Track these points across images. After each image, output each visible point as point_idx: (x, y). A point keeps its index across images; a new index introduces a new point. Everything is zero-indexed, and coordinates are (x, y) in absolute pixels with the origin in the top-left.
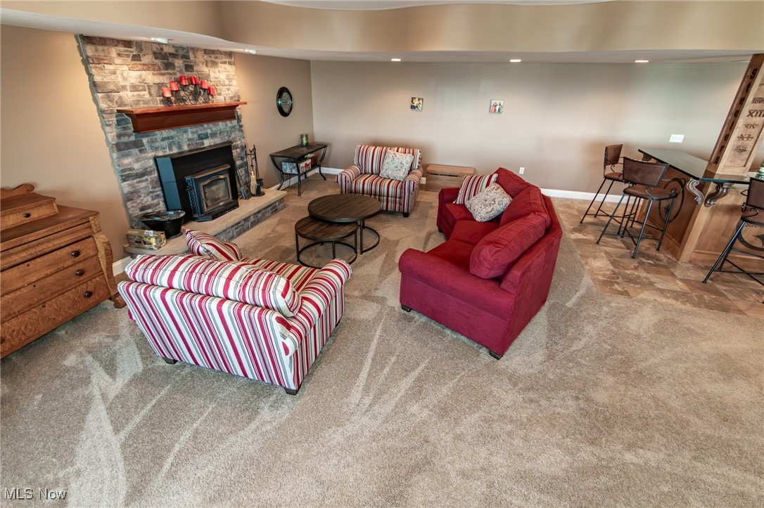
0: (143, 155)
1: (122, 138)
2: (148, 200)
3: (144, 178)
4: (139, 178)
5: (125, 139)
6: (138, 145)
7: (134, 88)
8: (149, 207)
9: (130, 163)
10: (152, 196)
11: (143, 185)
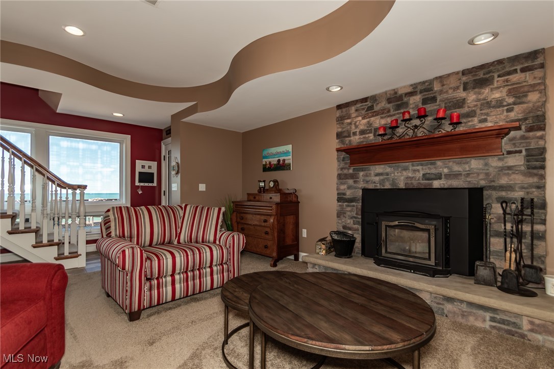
0: (355, 185)
1: (343, 170)
2: (350, 222)
3: (352, 204)
4: (348, 202)
5: (345, 171)
6: (353, 176)
7: (363, 132)
8: (350, 229)
9: (344, 189)
10: (354, 221)
11: (349, 209)
